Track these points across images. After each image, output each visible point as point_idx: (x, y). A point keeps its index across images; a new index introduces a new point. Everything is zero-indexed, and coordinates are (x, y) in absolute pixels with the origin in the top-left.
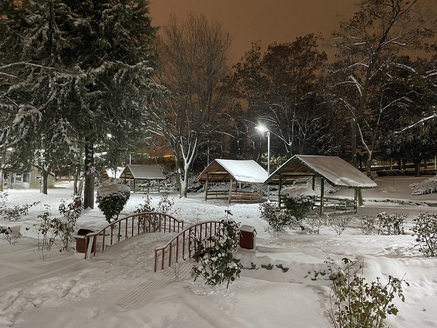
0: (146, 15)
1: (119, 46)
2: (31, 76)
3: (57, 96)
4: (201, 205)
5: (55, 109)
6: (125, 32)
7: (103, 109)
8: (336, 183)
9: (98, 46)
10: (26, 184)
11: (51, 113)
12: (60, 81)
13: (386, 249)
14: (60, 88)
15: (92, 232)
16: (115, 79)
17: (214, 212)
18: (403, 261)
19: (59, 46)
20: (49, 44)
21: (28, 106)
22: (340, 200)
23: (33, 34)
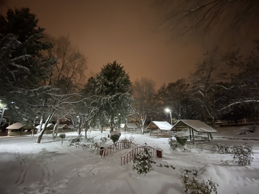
0: (129, 79)
1: (121, 89)
2: (97, 99)
3: (103, 104)
4: (148, 138)
5: (103, 107)
6: (123, 85)
7: (116, 107)
8: (198, 131)
9: (115, 89)
10: (98, 130)
11: (101, 109)
12: (104, 100)
13: (221, 161)
14: (104, 101)
15: (105, 148)
16: (119, 98)
17: (152, 141)
18: (227, 168)
19: (104, 90)
20: (102, 90)
21: (95, 107)
22: (202, 137)
23: (98, 88)
